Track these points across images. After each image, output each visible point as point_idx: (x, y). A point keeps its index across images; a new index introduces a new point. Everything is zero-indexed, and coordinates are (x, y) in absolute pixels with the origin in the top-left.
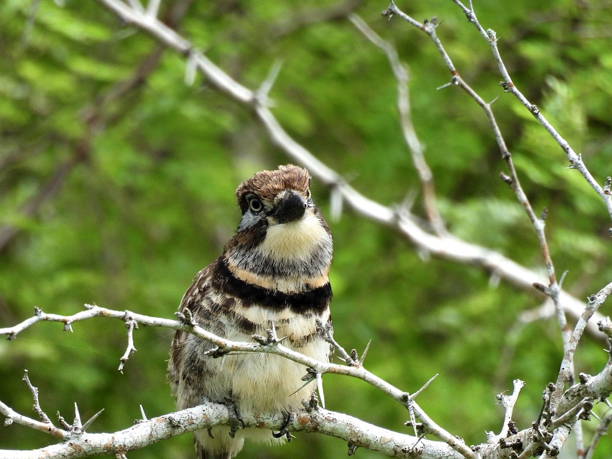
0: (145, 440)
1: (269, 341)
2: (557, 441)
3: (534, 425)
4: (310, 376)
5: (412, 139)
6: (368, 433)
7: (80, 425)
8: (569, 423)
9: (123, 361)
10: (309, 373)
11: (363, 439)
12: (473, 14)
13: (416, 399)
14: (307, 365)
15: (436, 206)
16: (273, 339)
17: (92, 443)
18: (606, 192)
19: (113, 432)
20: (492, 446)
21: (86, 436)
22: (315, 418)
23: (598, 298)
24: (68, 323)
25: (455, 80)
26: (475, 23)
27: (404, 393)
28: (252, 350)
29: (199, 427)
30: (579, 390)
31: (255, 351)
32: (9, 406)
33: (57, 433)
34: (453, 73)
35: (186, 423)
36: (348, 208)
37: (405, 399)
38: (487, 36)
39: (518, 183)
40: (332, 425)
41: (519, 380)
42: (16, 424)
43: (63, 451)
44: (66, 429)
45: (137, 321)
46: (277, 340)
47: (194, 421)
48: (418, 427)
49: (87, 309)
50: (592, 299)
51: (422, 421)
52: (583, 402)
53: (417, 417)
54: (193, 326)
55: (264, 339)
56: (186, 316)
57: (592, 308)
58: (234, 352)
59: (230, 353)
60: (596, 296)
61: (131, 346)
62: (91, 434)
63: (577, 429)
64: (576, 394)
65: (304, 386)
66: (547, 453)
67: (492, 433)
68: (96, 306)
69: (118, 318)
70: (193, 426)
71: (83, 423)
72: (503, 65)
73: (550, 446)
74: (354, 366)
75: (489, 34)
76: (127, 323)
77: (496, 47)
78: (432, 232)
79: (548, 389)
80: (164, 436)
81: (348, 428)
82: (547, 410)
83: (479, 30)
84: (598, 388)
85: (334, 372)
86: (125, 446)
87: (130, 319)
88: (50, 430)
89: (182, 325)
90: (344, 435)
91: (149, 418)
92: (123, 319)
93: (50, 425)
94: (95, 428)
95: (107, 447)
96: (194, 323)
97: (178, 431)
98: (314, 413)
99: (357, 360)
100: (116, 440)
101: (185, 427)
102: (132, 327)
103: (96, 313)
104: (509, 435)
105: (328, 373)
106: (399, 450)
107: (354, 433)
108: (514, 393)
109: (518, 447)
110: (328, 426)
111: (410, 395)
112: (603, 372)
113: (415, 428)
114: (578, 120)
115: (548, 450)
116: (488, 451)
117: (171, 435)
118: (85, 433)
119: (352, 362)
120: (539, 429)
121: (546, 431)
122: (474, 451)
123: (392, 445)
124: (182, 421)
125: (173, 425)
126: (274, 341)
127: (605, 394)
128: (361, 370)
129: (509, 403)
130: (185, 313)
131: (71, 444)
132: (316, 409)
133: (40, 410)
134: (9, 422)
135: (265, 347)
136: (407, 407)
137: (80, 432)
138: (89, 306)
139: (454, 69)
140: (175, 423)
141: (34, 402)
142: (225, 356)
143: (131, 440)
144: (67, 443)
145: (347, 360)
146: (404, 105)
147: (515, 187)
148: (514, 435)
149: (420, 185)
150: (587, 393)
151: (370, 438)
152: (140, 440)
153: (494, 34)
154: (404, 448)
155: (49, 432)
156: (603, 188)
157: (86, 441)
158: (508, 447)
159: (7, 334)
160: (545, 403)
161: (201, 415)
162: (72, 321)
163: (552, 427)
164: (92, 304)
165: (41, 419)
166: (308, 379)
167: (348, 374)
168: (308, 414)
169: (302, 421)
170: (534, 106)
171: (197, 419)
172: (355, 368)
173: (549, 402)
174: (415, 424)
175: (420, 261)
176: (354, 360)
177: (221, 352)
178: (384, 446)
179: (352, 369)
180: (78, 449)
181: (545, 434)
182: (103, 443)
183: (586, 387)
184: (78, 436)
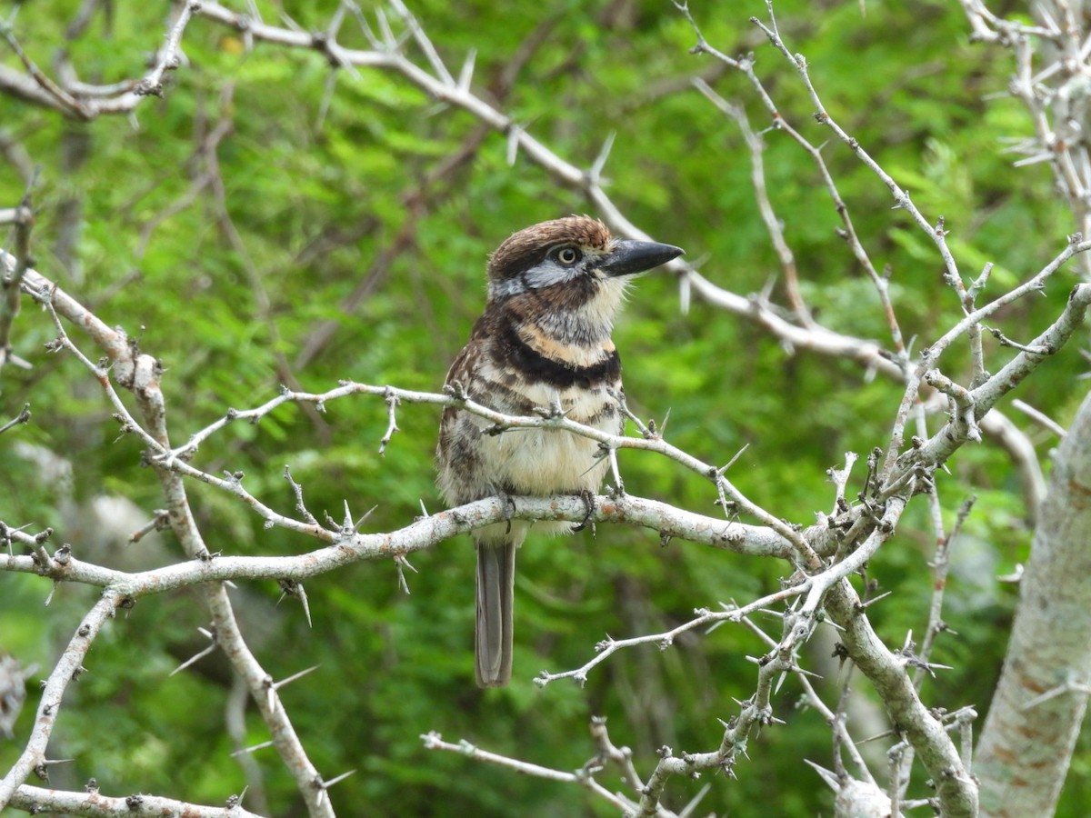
0: (426, 539)
1: (553, 414)
2: (890, 515)
3: (859, 496)
4: (602, 452)
5: (768, 215)
6: (683, 521)
7: (351, 526)
8: (903, 495)
9: (384, 443)
10: (601, 448)
11: (677, 528)
12: (778, 38)
13: (727, 474)
14: (598, 440)
15: (799, 289)
16: (557, 411)
17: (366, 545)
18: (939, 233)
19: (390, 532)
20: (821, 527)
21: (358, 537)
22: (621, 506)
23: (932, 352)
24: (321, 402)
25: (777, 123)
26: (780, 48)
27: (711, 468)
28: (534, 426)
29: (489, 522)
30: (912, 456)
31: (537, 426)
32: (269, 506)
33: (325, 536)
34: (775, 116)
35: (473, 518)
36: (698, 297)
37: (712, 474)
38: (795, 62)
39: (855, 238)
40: (641, 513)
41: (851, 453)
42: (277, 526)
43: (332, 556)
44: (335, 530)
45: (400, 397)
46: (563, 412)
47: (483, 516)
48: (728, 506)
49: (341, 385)
50: (925, 354)
51: (733, 499)
52: (915, 467)
53: (728, 494)
54: (464, 400)
55: (547, 412)
56: (456, 389)
57: (926, 363)
58: (514, 428)
59: (510, 429)
60: (930, 350)
61: (393, 424)
62: (365, 535)
63: (936, 515)
64: (909, 461)
65: (596, 464)
66: (878, 529)
67: (821, 513)
68: (352, 382)
69: (378, 394)
70: (482, 521)
71: (354, 524)
72: (815, 94)
73: (883, 522)
74: (652, 438)
75: (797, 59)
76: (388, 399)
77: (806, 74)
78: (798, 323)
79: (873, 455)
80: (449, 534)
81: (659, 516)
82: (874, 479)
83: (786, 55)
84: (933, 453)
85: (630, 447)
86: (404, 547)
87: (392, 394)
88: (317, 532)
89: (452, 399)
90: (655, 524)
91: (430, 514)
92: (384, 395)
93: (317, 527)
94: (368, 528)
95: (383, 549)
96: (465, 397)
97: (464, 528)
98: (619, 500)
99: (655, 433)
100: (393, 540)
101: (472, 523)
102: (393, 404)
103: (352, 390)
104: (839, 513)
105: (622, 448)
106: (718, 538)
107: (666, 522)
108: (846, 469)
109: (847, 526)
110: (636, 515)
111: (718, 469)
112: (939, 434)
113: (725, 506)
114: (964, 186)
115: (879, 525)
116: (817, 533)
117: (456, 533)
118: (357, 534)
119: (650, 434)
120: (866, 501)
121: (875, 503)
122: (795, 530)
123: (710, 533)
124: (468, 516)
125: (458, 521)
126: (559, 415)
127: (942, 459)
128: (661, 444)
129: (840, 479)
130: (455, 385)
131: (342, 548)
132: (622, 496)
133: (305, 510)
134: (268, 525)
135: (549, 422)
136: (715, 483)
137: (351, 532)
138: (345, 382)
139: (775, 111)
140: (461, 519)
141: (297, 501)
142: (504, 434)
143: (411, 539)
144: (338, 546)
145: (644, 432)
146: (759, 178)
147: (852, 242)
148: (845, 514)
149: (781, 268)
150: (920, 458)
151: (684, 526)
152: (420, 540)
153: (803, 59)
154: (723, 535)
155: (316, 535)
156: (934, 228)
157: (359, 543)
158: (838, 526)
159: (249, 417)
160: (871, 470)
161: (491, 508)
162: (324, 399)
163: (881, 498)
164: (347, 380)
165: (306, 521)
166: (600, 456)
167: (646, 449)
168: (612, 502)
169: (607, 511)
170: (852, 139)
171: (485, 513)
172: (654, 441)
173: (875, 468)
174: (725, 502)
175: (785, 353)
176: (652, 432)
177: (498, 429)
178: (701, 534)
179: (649, 443)
180: (350, 552)
181: (874, 507)
182: (379, 545)
183: (920, 452)
184: (349, 538)
